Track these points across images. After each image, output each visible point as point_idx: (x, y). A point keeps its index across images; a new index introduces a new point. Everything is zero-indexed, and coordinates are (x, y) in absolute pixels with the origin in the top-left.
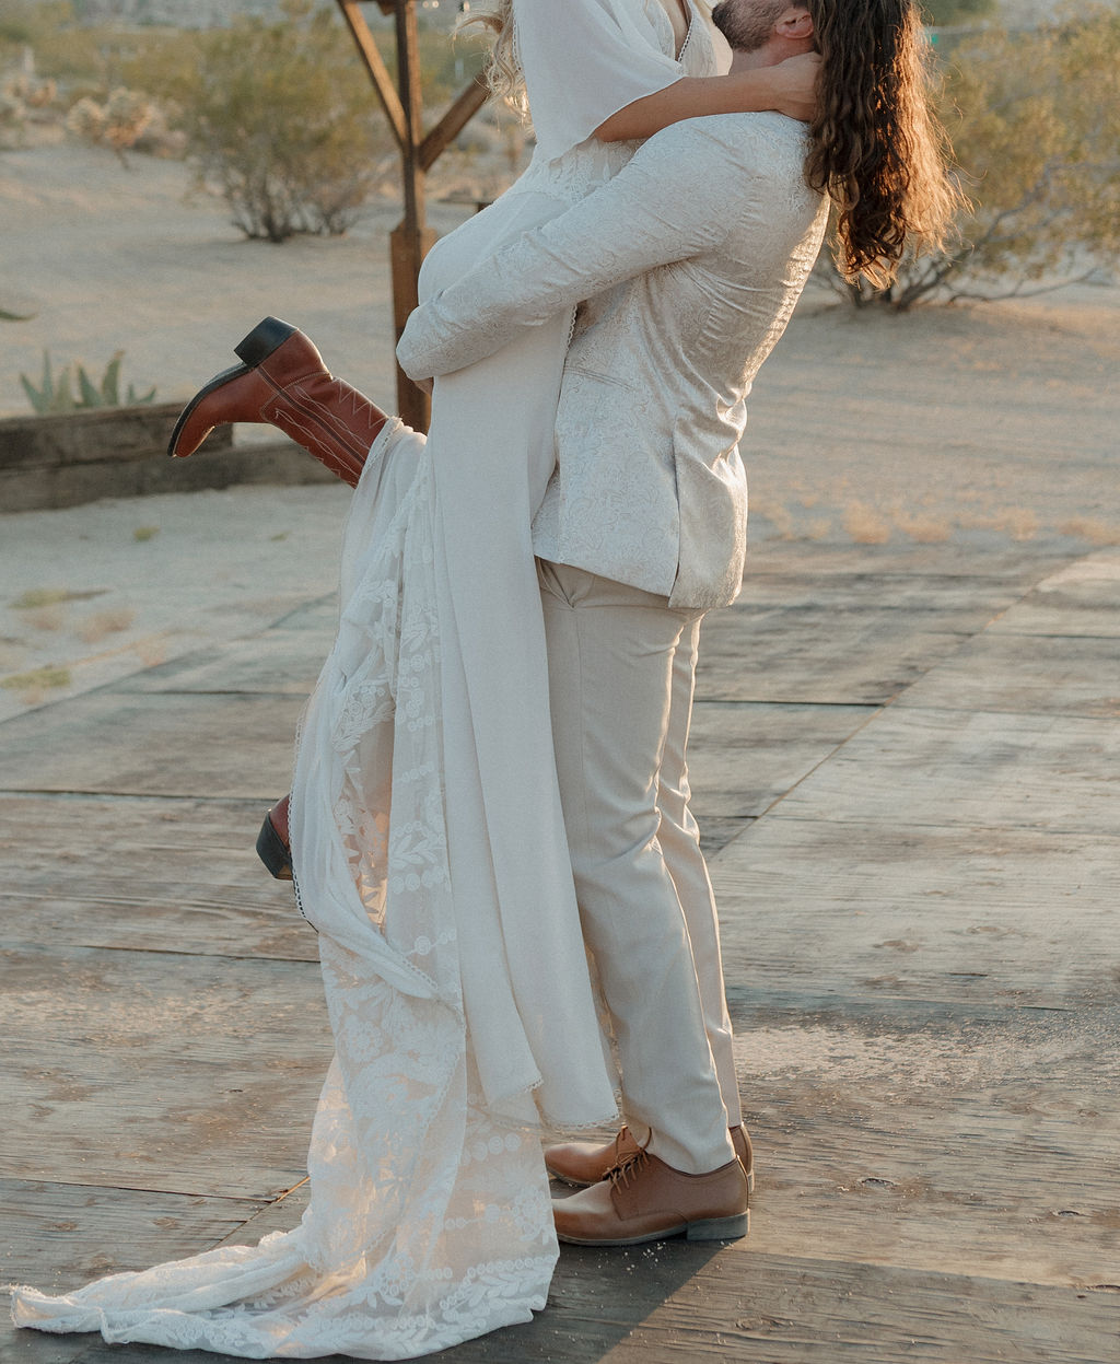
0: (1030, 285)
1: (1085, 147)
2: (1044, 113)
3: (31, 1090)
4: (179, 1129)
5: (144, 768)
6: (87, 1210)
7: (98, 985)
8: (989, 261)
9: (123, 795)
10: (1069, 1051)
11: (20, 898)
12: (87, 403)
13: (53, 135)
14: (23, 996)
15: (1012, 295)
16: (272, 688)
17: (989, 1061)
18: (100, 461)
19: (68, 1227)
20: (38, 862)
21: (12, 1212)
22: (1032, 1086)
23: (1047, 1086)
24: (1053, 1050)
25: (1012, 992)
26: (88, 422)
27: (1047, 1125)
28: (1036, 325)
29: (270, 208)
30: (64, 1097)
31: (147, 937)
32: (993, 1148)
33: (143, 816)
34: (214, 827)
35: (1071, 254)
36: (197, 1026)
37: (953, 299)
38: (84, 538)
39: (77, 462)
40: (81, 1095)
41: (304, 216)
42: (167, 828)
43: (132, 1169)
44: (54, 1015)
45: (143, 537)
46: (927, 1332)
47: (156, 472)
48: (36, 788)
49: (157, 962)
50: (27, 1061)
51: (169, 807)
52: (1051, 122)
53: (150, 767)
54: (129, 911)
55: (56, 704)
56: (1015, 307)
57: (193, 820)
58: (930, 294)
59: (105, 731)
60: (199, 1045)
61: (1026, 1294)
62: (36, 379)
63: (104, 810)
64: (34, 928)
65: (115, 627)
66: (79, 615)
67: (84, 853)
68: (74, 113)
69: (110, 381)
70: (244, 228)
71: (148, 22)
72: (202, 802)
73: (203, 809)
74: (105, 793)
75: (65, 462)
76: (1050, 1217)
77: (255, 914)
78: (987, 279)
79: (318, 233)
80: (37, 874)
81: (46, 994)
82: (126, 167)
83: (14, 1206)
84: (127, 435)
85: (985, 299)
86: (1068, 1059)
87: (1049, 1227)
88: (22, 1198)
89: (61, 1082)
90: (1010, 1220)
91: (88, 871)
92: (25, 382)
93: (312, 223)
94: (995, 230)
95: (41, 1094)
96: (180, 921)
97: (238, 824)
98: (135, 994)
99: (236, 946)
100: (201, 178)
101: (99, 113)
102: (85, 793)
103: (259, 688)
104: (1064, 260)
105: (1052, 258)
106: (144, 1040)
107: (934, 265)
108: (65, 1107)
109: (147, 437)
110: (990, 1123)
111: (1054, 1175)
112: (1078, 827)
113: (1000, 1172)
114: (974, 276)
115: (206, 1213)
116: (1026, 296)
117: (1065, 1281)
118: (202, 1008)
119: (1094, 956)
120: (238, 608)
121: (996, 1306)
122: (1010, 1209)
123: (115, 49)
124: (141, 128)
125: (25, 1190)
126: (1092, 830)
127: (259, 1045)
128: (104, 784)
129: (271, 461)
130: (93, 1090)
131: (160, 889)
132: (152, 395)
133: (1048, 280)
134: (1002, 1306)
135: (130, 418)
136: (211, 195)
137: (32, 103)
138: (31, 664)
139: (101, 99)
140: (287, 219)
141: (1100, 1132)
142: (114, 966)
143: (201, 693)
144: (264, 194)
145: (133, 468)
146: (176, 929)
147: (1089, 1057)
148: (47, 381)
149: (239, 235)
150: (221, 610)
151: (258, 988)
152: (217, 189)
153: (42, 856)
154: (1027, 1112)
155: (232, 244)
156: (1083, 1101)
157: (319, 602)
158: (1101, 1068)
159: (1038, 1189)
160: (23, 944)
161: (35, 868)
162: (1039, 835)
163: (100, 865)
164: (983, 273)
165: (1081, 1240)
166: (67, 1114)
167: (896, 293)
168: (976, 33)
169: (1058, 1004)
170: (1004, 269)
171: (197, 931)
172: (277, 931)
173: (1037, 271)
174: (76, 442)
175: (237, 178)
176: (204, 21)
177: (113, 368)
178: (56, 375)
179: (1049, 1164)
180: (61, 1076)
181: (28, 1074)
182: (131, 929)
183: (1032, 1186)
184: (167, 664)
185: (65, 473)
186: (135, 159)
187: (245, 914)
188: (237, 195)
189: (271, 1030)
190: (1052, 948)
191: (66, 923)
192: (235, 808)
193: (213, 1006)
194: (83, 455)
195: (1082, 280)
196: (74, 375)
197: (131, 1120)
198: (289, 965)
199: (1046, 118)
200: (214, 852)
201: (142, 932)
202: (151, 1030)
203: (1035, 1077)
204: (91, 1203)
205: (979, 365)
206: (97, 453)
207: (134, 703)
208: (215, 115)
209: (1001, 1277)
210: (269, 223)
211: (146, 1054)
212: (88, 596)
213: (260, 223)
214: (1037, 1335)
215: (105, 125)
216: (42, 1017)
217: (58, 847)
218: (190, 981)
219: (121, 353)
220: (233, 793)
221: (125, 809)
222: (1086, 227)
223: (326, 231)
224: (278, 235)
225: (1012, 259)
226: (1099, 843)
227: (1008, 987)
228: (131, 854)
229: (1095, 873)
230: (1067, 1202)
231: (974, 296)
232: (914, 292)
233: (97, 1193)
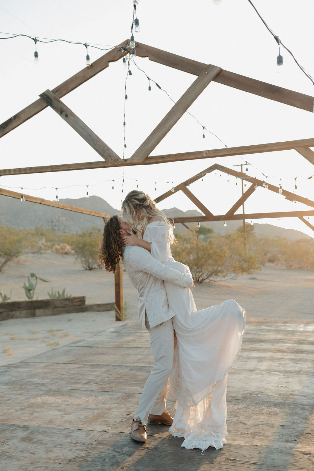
0: (223, 279)
1: (233, 255)
2: (226, 249)
3: (61, 413)
4: (88, 420)
5: (74, 359)
6: (73, 433)
7: (70, 395)
8: (216, 275)
9: (71, 364)
10: (243, 406)
11: (55, 381)
12: (59, 297)
13: (49, 251)
14: (57, 397)
15: (220, 281)
16: (95, 346)
17: (229, 408)
18: (62, 307)
19: (70, 436)
20: (57, 375)
21: (59, 433)
22: (237, 412)
23: (240, 412)
24: (240, 406)
25: (232, 397)
26: (60, 300)
27: (240, 419)
28: (224, 286)
29: (89, 264)
30: (66, 414)
31: (78, 388)
32: (231, 423)
33: (75, 367)
34: (88, 369)
35: (231, 273)
36: (88, 402)
37: (210, 281)
38: (59, 320)
39: (58, 307)
40: (69, 414)
41: (95, 266)
42: (79, 369)
43: (80, 426)
44: (62, 401)
45: (70, 320)
46: (224, 453)
47: (72, 309)
48: (55, 362)
49: (80, 392)
50: (59, 408)
51: (79, 366)
52: (227, 251)
53: (75, 359)
54: (74, 383)
55: (57, 348)
56: (220, 283)
57: (84, 368)
58: (206, 280)
59: (67, 353)
60: (89, 406)
61: (241, 447)
62: (50, 293)
63: (68, 366)
64: (57, 386)
65: (66, 336)
66: (60, 334)
67: (65, 373)
68: (54, 247)
69: (63, 293)
70: (84, 268)
71: (65, 233)
72: (85, 365)
73: (86, 366)
74: (67, 363)
75: (56, 307)
76: (243, 434)
77: (97, 384)
78: (215, 278)
79: (97, 269)
80: (57, 377)
81: (61, 397)
82: (63, 257)
83: (59, 432)
84: (67, 303)
85: (215, 281)
86: (243, 408)
87: (243, 435)
88: (61, 431)
89: (65, 412)
90: (236, 434)
91: (66, 376)
92: (48, 293)
93: (96, 267)
94: (217, 269)
95: (62, 414)
96: (83, 385)
97: (92, 368)
98: (77, 397)
99: (94, 389)
100: (77, 259)
101: (59, 247)
102: (64, 363)
103: (93, 346)
104: (229, 275)
105: (227, 274)
106: (79, 405)
107: (206, 275)
108: (67, 416)
109: (70, 303)
110: (231, 418)
111: (243, 427)
112: (240, 369)
113: (233, 426)
114: (213, 277)
115: (94, 433)
116: (222, 281)
117: (247, 444)
118: (89, 399)
119: (245, 391)
120: (88, 332)
121: (236, 448)
122: (236, 433)
123: (59, 237)
124: (66, 250)
125: (62, 430)
126: (243, 370)
127: (100, 405)
128: (67, 362)
129: (92, 308)
130: (71, 413)
131: (79, 379)
132: (70, 296)
133: (226, 278)
134: (237, 449)
135: (68, 299)
136: (78, 262)
137: (45, 246)
138: (52, 342)
139: (59, 245)
140: (92, 266)
141: (250, 420)
142: (73, 392)
143: (84, 347)
144: (88, 261)
145: (68, 308)
146: (83, 386)
147: (247, 408)
148: (52, 293)
149: (84, 269)
150: (85, 333)
151: (99, 396)
152: (80, 261)
153: (58, 374)
154: (237, 417)
155: (82, 270)
156: (246, 415)
157: (102, 331)
158: (249, 409)
159: (240, 429)
160: (56, 389)
161: (57, 376)
162: (233, 371)
163: (68, 375)
164: (215, 277)
165: (249, 438)
166: (67, 417)
167: (200, 280)
168: (210, 237)
169: (240, 399)
170: (218, 276)
171: (86, 386)
172: (101, 387)
173: (224, 277)
174: (58, 304)
175: (83, 259)
176: (75, 233)
177: (64, 291)
178: (54, 293)
179: (241, 425)
180: (65, 411)
181: (59, 410)
182: (75, 386)
183: (239, 429)
184: (76, 342)
185: (56, 309)
186: (65, 256)
187: (95, 384)
188: (83, 262)
189: (102, 403)
190: (238, 389)
191: (63, 385)
192: (91, 366)
193: (91, 399)
194: (59, 306)
195: (231, 279)
196: (57, 293)
197: (79, 418)
198: (104, 392)
199: (226, 250)
200: (88, 373)
201: (77, 386)
202: (80, 403)
203: (238, 411)
204: (73, 432)
205: (215, 293)
206: (62, 306)
207: (71, 348)
208: (80, 248)
209: (236, 444)
210: (89, 267)
211: (80, 407)
212: (61, 330)
213: (87, 267)
214: (243, 453)
215: (60, 249)
216: (61, 401)
217: (60, 372)
218: (86, 395)
219: (65, 288)
220: (90, 363)
221: (72, 366)
222: (233, 269)
223: (99, 268)
224: (91, 269)
225: (220, 274)
226: (244, 372)
227: (231, 396)
228: (74, 373)
229: (244, 377)
230: (246, 431)
231: (213, 281)
232: (203, 280)
233: (74, 430)
